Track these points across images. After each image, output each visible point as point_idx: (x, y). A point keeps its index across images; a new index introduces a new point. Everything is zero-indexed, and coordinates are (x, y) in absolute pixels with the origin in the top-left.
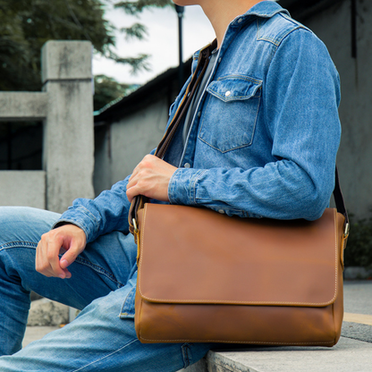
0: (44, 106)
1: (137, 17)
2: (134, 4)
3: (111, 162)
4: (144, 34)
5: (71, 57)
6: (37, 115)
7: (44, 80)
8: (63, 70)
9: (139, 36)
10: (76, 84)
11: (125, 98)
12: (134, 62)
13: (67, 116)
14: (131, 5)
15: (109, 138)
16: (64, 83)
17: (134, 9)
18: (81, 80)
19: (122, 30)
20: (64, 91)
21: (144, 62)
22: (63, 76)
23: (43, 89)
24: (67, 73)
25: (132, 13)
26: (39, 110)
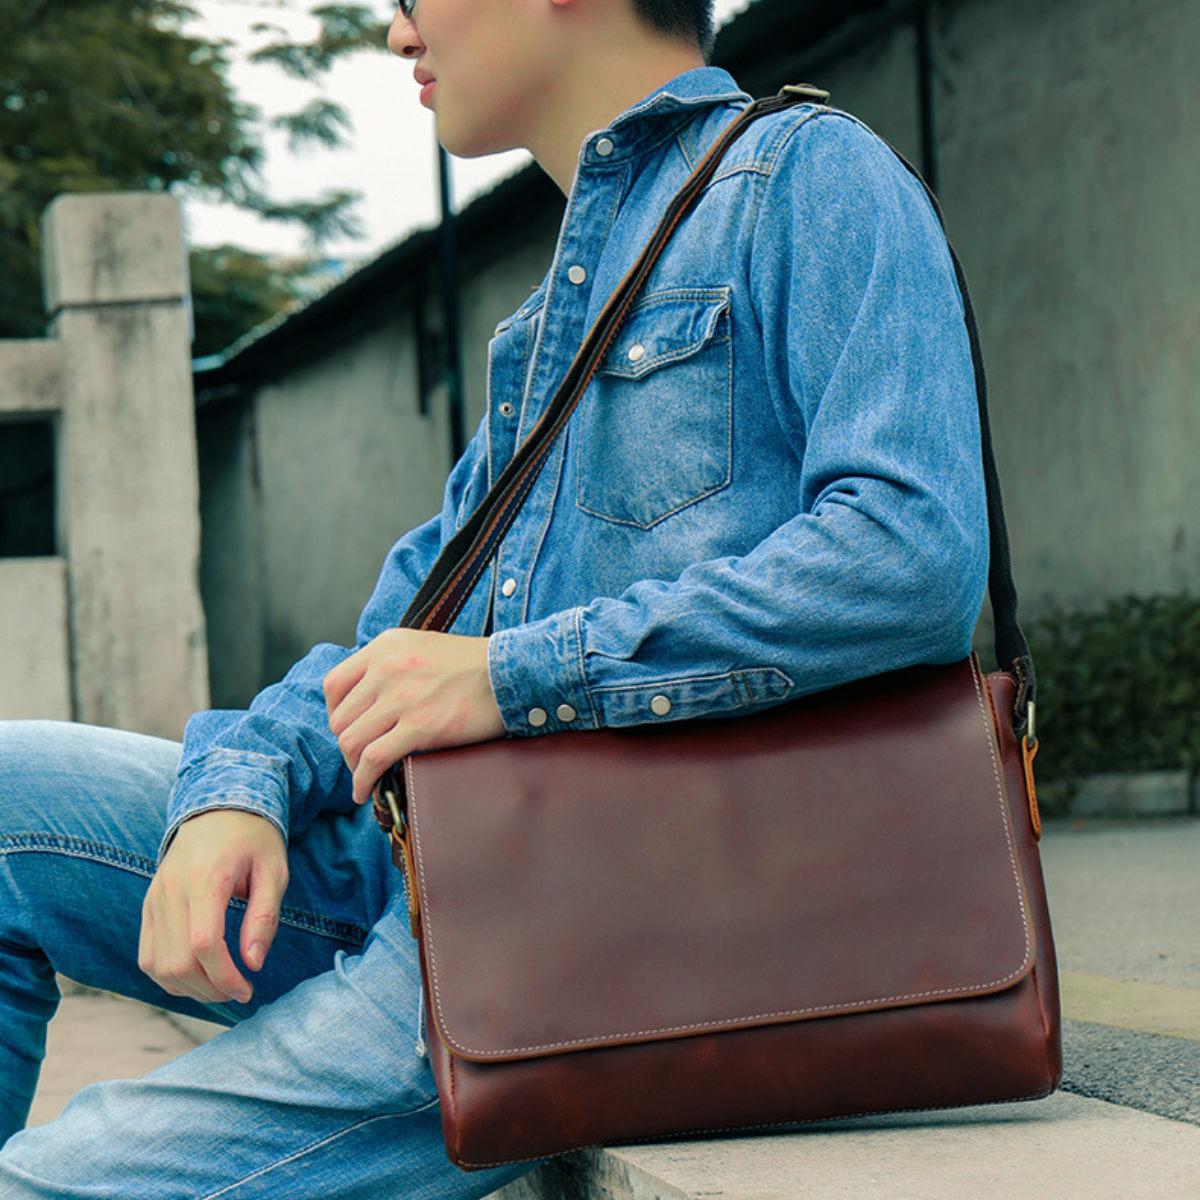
0: (55, 378)
1: (318, 85)
2: (309, 50)
3: (260, 499)
4: (340, 130)
5: (123, 240)
6: (36, 403)
7: (51, 304)
8: (104, 275)
9: (328, 137)
10: (140, 313)
11: (293, 319)
12: (317, 216)
13: (119, 404)
14: (299, 54)
15: (253, 433)
16: (108, 312)
17: (308, 63)
18: (156, 302)
19: (278, 122)
20: (110, 334)
21: (344, 213)
22: (105, 294)
23: (51, 329)
24: (115, 283)
25: (303, 73)
26: (41, 392)
